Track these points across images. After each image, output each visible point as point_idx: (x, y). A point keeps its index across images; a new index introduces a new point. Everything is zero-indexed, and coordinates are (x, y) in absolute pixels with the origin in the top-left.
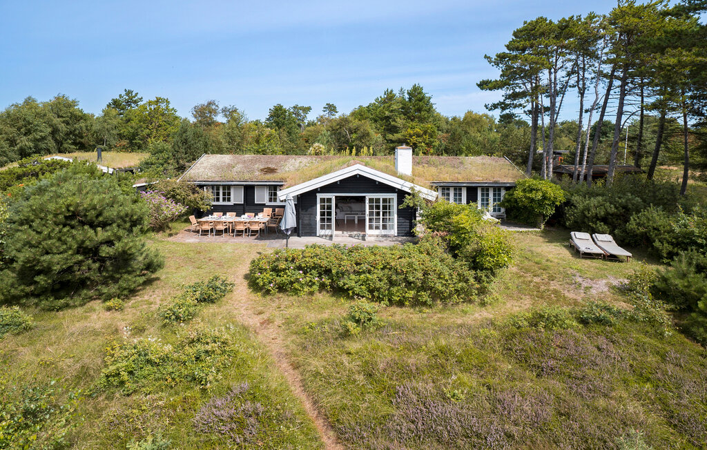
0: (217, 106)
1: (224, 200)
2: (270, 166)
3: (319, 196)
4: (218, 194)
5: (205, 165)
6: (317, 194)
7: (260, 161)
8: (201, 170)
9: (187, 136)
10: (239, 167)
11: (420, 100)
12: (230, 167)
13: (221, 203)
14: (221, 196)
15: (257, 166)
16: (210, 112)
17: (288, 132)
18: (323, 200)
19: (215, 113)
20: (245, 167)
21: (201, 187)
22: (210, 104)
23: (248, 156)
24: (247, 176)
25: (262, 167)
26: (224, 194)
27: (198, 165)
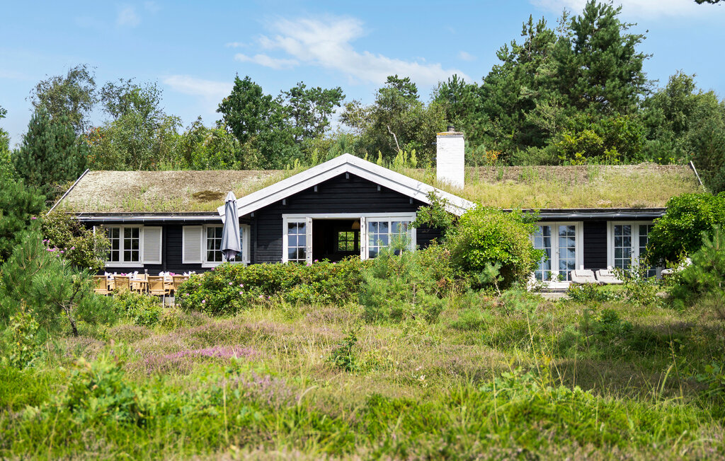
0: (91, 81)
1: (127, 258)
2: (211, 189)
3: (287, 219)
4: (116, 245)
5: (91, 188)
6: (284, 216)
7: (192, 181)
8: (85, 197)
9: (44, 142)
10: (154, 191)
11: (604, 45)
12: (137, 191)
13: (122, 263)
14: (122, 251)
15: (186, 189)
16: (75, 99)
17: (264, 151)
18: (291, 226)
19: (87, 99)
20: (165, 191)
21: (89, 225)
22: (74, 74)
23: (169, 174)
24: (168, 205)
25: (195, 190)
26: (127, 245)
27: (77, 188)
